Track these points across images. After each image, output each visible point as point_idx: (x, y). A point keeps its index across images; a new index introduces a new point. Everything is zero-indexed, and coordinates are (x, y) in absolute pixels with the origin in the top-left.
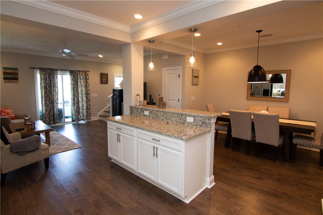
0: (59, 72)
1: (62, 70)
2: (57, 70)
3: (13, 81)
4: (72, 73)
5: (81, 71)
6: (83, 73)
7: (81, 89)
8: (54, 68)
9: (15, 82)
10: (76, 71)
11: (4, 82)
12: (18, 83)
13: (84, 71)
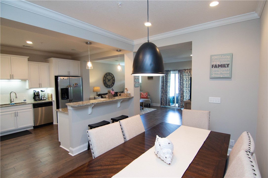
0: (171, 72)
1: (174, 70)
2: (170, 71)
3: (151, 79)
4: (179, 71)
5: (186, 69)
6: (188, 71)
7: (186, 83)
8: (169, 70)
9: (151, 80)
10: (182, 70)
11: (148, 80)
12: (153, 80)
13: (189, 69)
